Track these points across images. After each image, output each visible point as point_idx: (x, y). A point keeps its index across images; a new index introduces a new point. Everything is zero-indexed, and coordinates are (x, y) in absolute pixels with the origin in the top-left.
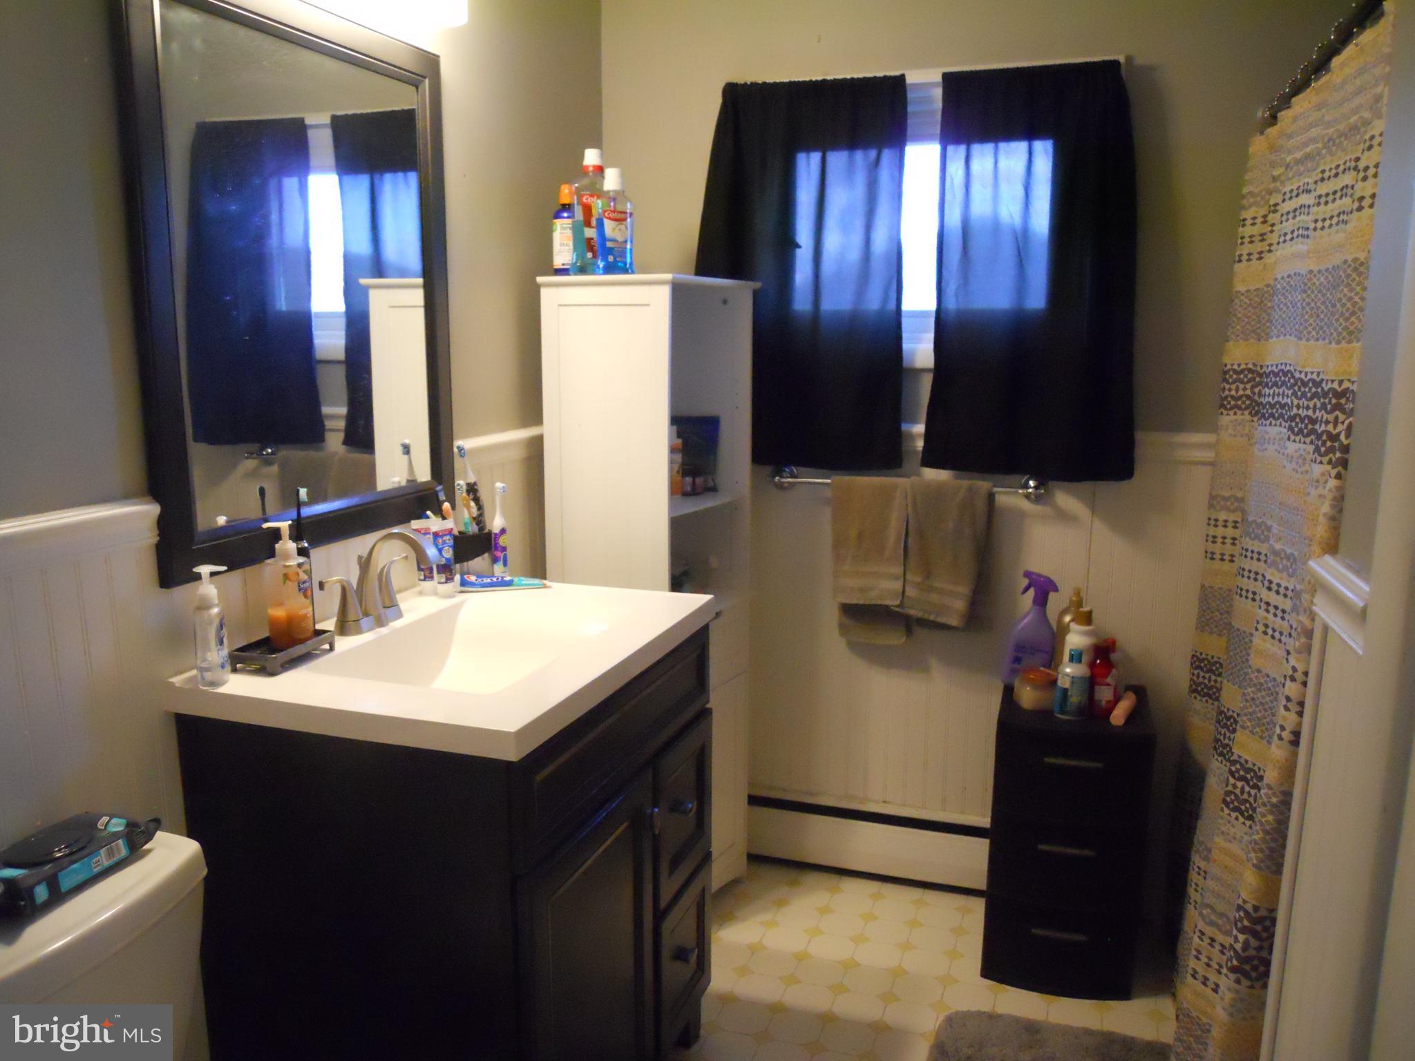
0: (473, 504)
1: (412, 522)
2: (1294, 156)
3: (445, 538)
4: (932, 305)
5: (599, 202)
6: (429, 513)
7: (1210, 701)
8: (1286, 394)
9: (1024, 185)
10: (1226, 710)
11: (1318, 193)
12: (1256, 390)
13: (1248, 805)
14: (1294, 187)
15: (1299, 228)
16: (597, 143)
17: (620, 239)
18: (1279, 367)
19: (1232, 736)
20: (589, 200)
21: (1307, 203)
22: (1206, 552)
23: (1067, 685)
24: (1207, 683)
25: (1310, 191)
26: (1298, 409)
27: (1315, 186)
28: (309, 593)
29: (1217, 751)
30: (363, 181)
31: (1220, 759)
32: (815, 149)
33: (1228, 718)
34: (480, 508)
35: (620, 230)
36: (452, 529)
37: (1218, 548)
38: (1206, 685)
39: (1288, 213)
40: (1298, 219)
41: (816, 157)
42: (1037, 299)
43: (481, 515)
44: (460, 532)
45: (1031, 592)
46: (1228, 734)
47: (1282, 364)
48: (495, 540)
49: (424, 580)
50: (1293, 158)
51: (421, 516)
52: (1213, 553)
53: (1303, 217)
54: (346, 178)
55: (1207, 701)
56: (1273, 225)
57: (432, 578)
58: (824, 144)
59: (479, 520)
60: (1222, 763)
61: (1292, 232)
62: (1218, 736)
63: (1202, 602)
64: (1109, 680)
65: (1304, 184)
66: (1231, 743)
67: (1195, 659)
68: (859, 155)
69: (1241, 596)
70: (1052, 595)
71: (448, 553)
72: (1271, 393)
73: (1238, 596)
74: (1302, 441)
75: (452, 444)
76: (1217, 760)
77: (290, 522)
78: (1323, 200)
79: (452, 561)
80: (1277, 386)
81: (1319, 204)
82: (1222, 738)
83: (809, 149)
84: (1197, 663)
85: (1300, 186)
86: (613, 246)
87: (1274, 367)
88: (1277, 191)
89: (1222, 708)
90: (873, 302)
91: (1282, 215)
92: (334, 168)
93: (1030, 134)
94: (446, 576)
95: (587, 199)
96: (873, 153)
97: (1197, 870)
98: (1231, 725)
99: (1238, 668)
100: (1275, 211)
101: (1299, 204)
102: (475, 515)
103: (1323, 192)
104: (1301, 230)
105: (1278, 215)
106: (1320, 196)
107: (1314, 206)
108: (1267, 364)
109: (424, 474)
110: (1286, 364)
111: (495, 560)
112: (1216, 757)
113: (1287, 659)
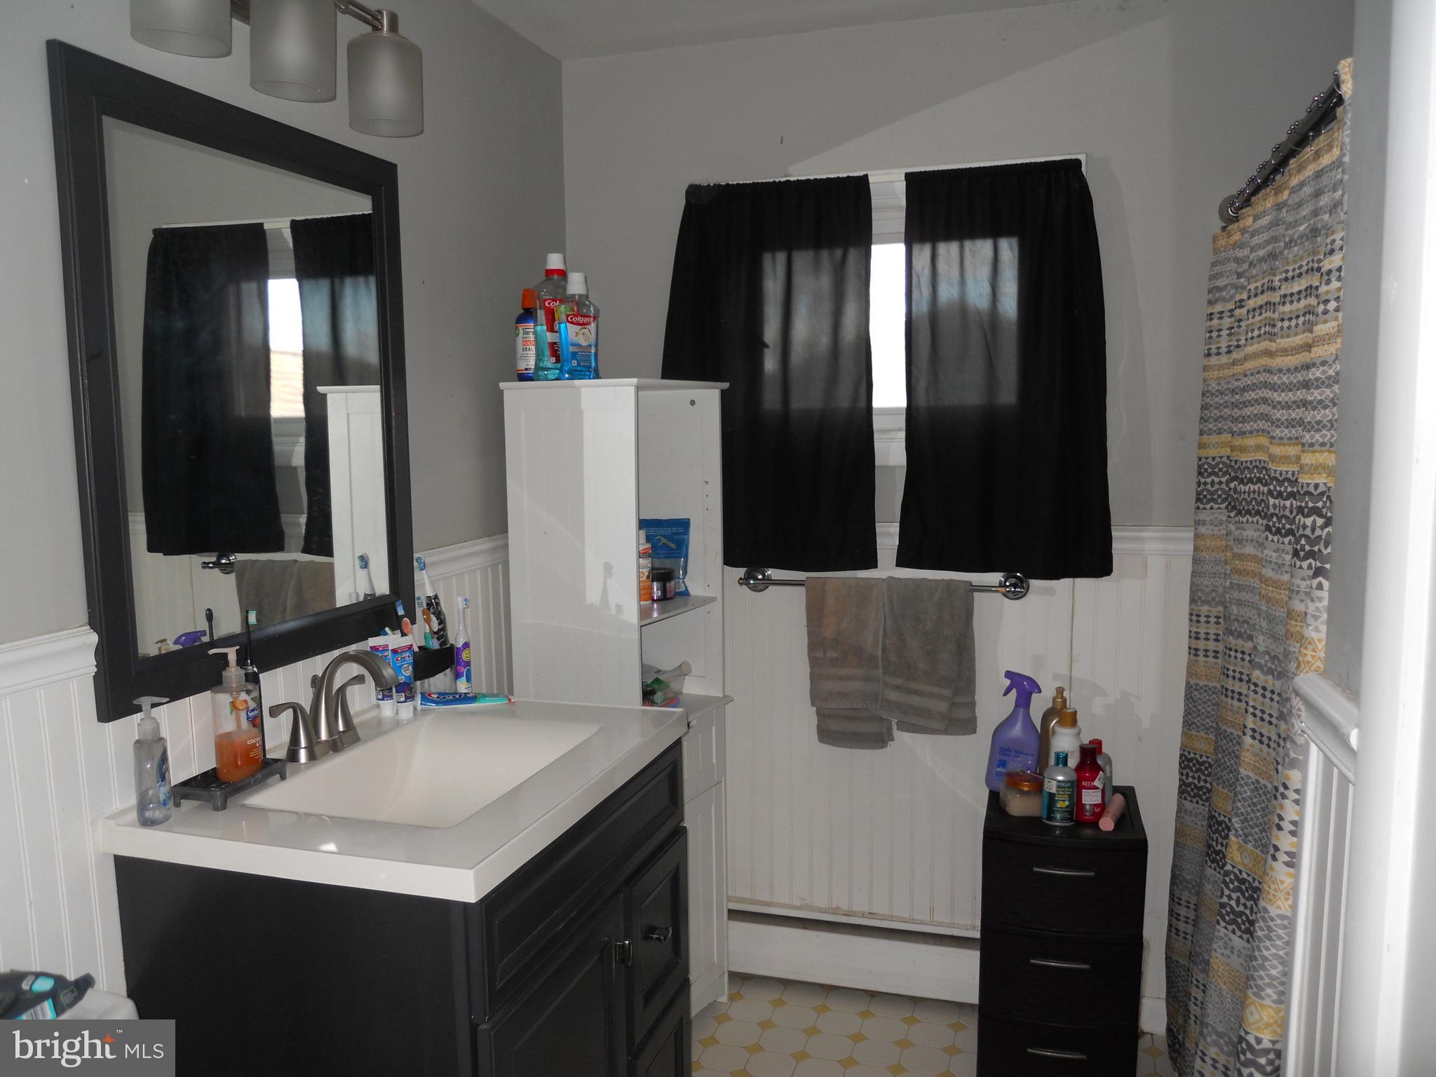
0: (434, 618)
1: (369, 639)
2: (1257, 253)
3: (404, 655)
4: (902, 402)
5: (562, 308)
6: (387, 629)
7: (1201, 802)
8: (1261, 491)
9: (990, 283)
10: (1217, 815)
11: (1283, 292)
12: (1232, 485)
13: (1244, 918)
14: (1259, 284)
15: (1266, 324)
16: (560, 248)
17: (584, 344)
18: (1254, 464)
19: (1225, 842)
20: (551, 304)
21: (1273, 300)
22: (1190, 648)
23: (1054, 790)
24: (1197, 783)
25: (1275, 289)
26: (1275, 509)
27: (1279, 283)
28: (258, 721)
29: (1209, 858)
30: (324, 286)
31: (1213, 866)
32: (780, 249)
33: (1220, 823)
34: (442, 621)
35: (583, 334)
36: (411, 645)
37: (1201, 645)
38: (1195, 786)
39: (1254, 310)
40: (1264, 315)
41: (781, 257)
42: (1008, 395)
43: (443, 629)
44: (420, 648)
45: (1014, 693)
46: (1220, 840)
47: (1256, 461)
48: (457, 655)
49: (383, 700)
50: (1256, 255)
51: (378, 632)
52: (1196, 650)
53: (1268, 314)
54: (305, 283)
55: (1197, 803)
56: (1240, 320)
57: (391, 697)
58: (790, 245)
59: (441, 634)
60: (1215, 870)
61: (1260, 328)
62: (1210, 842)
63: (1188, 699)
64: (1097, 783)
65: (1269, 281)
66: (1223, 849)
67: (1183, 758)
68: (825, 254)
69: (1227, 696)
70: (1035, 696)
71: (407, 672)
72: (1247, 490)
73: (1224, 696)
74: (1280, 542)
75: (413, 557)
76: (1210, 867)
77: (238, 647)
78: (1288, 299)
79: (412, 680)
80: (1252, 483)
81: (1284, 303)
82: (1214, 844)
83: (774, 249)
84: (1186, 763)
85: (1264, 284)
86: (577, 350)
87: (1249, 463)
88: (1243, 288)
89: (1213, 813)
90: (843, 400)
91: (1248, 311)
92: (294, 273)
93: (995, 233)
94: (405, 695)
95: (549, 304)
96: (839, 253)
97: (1195, 982)
98: (1223, 831)
99: (1228, 771)
100: (1242, 307)
101: (1264, 301)
102: (436, 630)
103: (1288, 292)
104: (1267, 326)
105: (1244, 311)
106: (1285, 296)
107: (1279, 304)
108: (1242, 460)
109: (382, 587)
110: (1260, 461)
111: (457, 676)
112: (1209, 863)
113: (1277, 770)
